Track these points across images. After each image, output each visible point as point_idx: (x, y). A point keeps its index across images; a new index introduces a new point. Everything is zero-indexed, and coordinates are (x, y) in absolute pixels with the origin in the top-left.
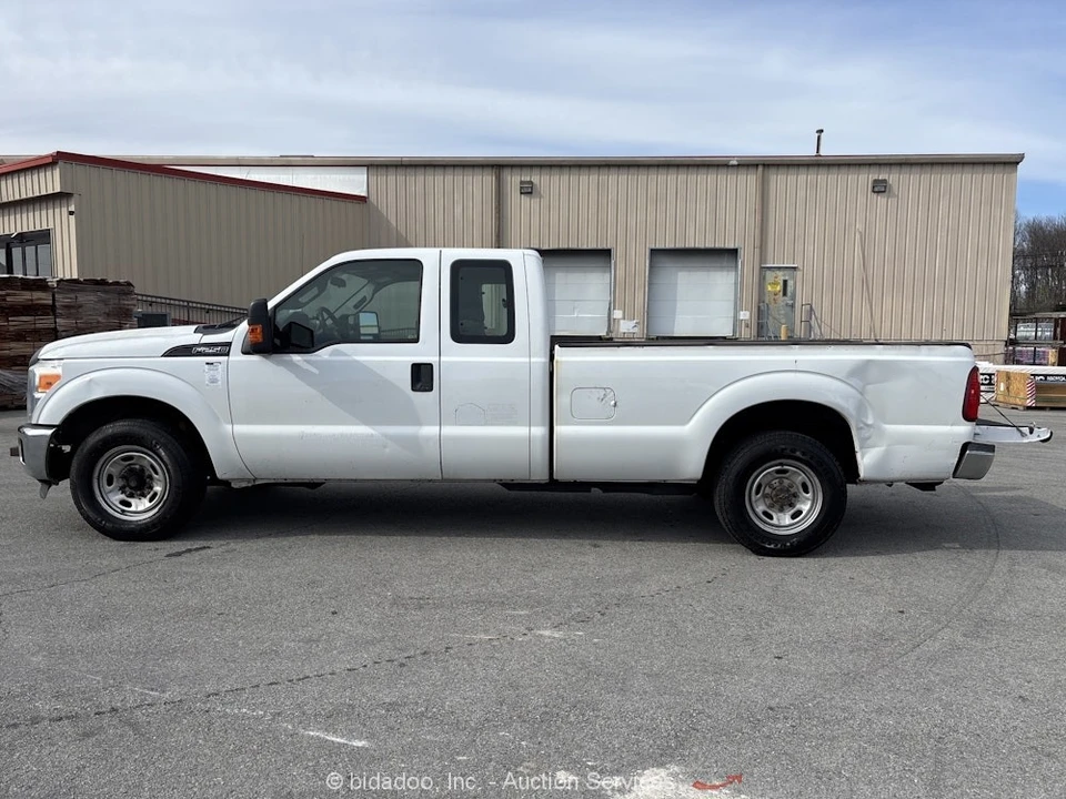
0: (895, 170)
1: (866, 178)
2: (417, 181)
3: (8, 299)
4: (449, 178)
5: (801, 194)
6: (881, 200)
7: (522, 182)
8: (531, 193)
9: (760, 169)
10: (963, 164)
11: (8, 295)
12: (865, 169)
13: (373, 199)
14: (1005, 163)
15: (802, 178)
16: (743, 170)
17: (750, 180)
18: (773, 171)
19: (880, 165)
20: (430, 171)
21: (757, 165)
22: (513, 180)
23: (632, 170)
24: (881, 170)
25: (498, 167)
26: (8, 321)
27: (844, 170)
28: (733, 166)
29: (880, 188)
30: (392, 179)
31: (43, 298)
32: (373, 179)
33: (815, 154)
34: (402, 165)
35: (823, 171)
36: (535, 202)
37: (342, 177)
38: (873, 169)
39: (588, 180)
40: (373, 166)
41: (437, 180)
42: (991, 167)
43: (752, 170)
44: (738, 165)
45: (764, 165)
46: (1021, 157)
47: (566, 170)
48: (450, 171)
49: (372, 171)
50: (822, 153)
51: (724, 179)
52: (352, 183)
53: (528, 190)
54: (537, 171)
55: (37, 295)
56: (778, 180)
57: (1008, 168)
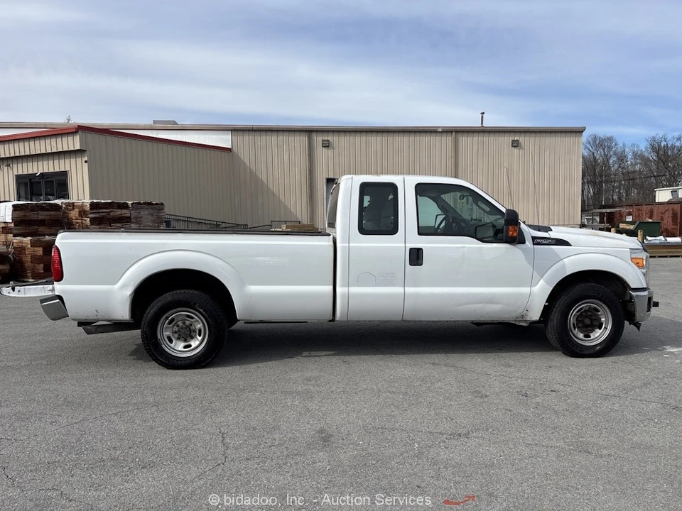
0: (523, 135)
1: (508, 139)
2: (262, 139)
3: (111, 214)
4: (280, 138)
5: (475, 147)
6: (516, 151)
7: (323, 141)
8: (328, 146)
9: (454, 133)
10: (556, 132)
11: (111, 212)
12: (508, 134)
13: (235, 149)
14: (576, 132)
15: (476, 139)
16: (444, 134)
17: (448, 140)
18: (459, 134)
19: (515, 132)
20: (269, 133)
21: (452, 132)
22: (318, 139)
23: (384, 134)
24: (515, 134)
25: (309, 131)
26: (111, 226)
27: (497, 134)
28: (439, 132)
29: (516, 144)
30: (246, 138)
31: (125, 212)
32: (235, 138)
33: (480, 125)
34: (253, 130)
35: (486, 134)
36: (330, 152)
37: (216, 136)
38: (511, 134)
39: (360, 140)
40: (235, 130)
41: (273, 139)
42: (569, 134)
43: (450, 134)
44: (442, 132)
45: (456, 132)
46: (585, 129)
47: (348, 134)
48: (281, 133)
49: (234, 133)
50: (484, 125)
51: (434, 139)
52: (223, 140)
53: (326, 145)
54: (331, 134)
55: (124, 211)
56: (463, 140)
57: (578, 134)
